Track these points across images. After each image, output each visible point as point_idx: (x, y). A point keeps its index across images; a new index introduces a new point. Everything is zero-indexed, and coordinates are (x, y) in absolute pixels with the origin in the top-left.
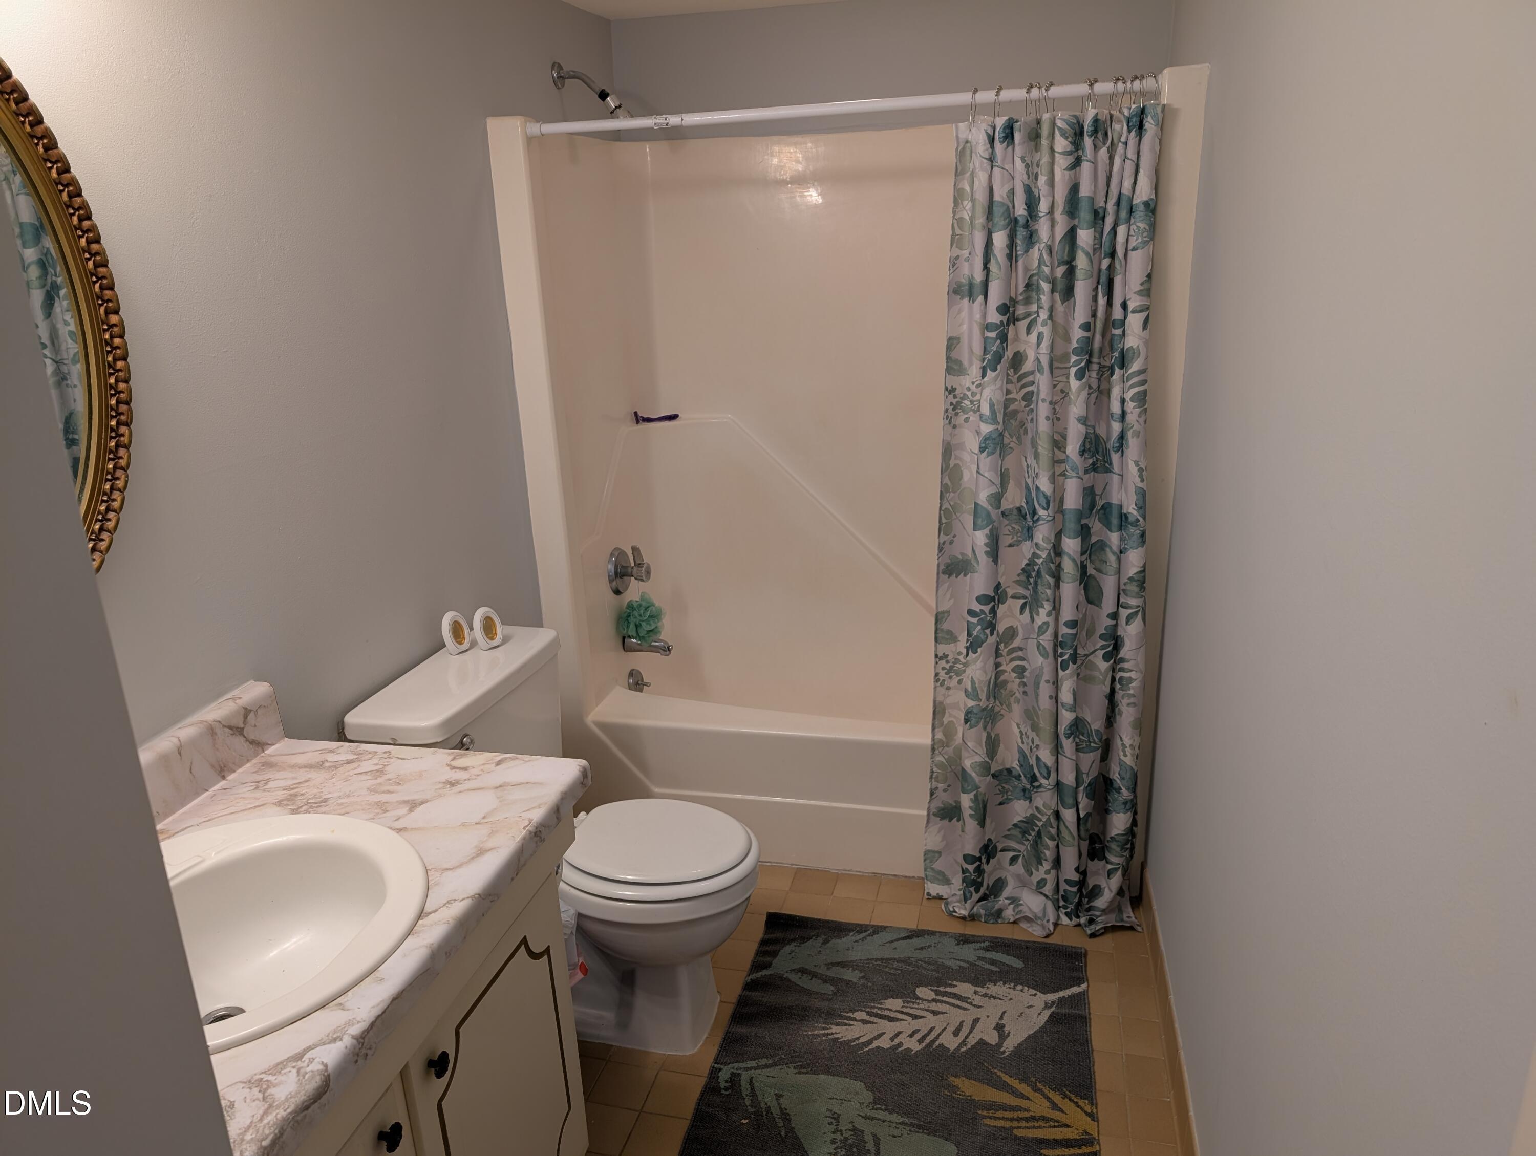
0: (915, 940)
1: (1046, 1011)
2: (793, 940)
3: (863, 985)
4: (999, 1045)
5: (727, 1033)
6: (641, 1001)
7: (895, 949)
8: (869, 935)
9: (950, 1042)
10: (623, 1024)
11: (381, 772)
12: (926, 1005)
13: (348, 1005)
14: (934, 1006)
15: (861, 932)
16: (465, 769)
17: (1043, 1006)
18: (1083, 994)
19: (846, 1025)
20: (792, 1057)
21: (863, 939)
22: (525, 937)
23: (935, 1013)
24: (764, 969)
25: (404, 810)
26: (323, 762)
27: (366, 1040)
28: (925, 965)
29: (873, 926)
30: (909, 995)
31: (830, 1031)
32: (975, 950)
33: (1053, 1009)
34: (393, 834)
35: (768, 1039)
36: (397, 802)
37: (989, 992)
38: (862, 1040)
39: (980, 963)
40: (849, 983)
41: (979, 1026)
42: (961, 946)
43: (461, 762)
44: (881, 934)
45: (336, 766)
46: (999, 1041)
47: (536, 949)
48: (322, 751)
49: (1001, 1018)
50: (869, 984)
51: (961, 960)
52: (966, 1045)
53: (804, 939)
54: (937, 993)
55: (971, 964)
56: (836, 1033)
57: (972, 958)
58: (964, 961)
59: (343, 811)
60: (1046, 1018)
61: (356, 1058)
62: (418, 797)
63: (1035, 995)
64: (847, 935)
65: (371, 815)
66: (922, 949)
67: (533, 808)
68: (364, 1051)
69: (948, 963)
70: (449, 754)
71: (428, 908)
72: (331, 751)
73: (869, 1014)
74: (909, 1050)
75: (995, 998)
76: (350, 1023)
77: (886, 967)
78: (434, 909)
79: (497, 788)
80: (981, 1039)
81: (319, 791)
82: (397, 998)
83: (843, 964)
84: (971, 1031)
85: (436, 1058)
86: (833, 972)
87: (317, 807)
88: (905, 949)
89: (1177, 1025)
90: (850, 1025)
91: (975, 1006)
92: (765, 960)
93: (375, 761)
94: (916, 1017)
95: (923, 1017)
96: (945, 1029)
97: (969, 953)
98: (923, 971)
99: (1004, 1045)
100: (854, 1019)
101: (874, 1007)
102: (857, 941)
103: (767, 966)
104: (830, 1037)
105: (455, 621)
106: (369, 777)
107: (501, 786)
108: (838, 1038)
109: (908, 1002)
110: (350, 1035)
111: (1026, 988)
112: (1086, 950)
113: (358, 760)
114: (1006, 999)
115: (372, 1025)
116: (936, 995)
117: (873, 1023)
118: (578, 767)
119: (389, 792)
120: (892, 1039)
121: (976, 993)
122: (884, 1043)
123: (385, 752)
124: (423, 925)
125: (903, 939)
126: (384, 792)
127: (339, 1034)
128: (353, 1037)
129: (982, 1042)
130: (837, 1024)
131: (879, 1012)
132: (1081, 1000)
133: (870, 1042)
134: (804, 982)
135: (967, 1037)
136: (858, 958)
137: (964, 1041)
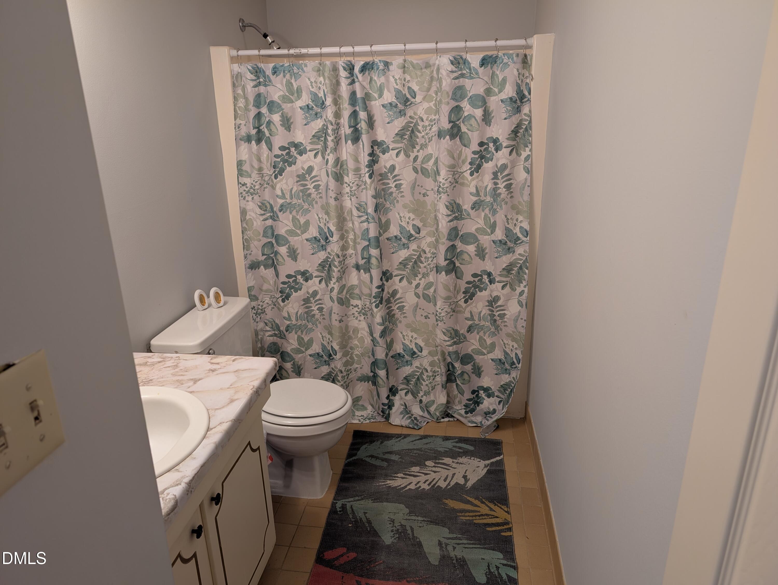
0: (424, 440)
1: (485, 469)
2: (366, 443)
3: (400, 461)
4: (465, 484)
5: (338, 486)
6: (296, 474)
7: (415, 444)
8: (402, 439)
9: (443, 485)
10: (287, 486)
11: (176, 366)
12: (431, 469)
13: (181, 470)
14: (434, 469)
15: (398, 438)
16: (218, 364)
17: (484, 466)
18: (502, 460)
19: (394, 480)
20: (370, 495)
21: (399, 441)
22: (249, 442)
23: (435, 472)
24: (353, 456)
25: (191, 383)
26: (146, 363)
27: (191, 485)
28: (428, 451)
29: (404, 434)
30: (421, 464)
31: (387, 483)
32: (451, 443)
33: (488, 467)
34: (189, 394)
35: (358, 488)
36: (187, 380)
37: (459, 461)
38: (402, 486)
39: (454, 449)
40: (394, 461)
41: (455, 477)
42: (445, 441)
43: (214, 361)
44: (407, 438)
45: (153, 364)
46: (465, 482)
47: (255, 447)
48: (145, 357)
49: (465, 473)
50: (404, 461)
51: (445, 448)
52: (450, 485)
53: (372, 442)
54: (435, 463)
55: (450, 449)
56: (390, 484)
57: (450, 447)
58: (447, 448)
59: (161, 385)
60: (486, 471)
61: (187, 493)
62: (197, 377)
63: (480, 461)
64: (392, 439)
65: (175, 386)
66: (427, 444)
67: (254, 380)
68: (190, 489)
69: (439, 449)
70: (209, 357)
71: (211, 426)
72: (149, 357)
73: (404, 474)
74: (424, 489)
75: (462, 464)
76: (183, 477)
77: (411, 453)
78: (214, 427)
79: (235, 372)
80: (457, 482)
81: (147, 376)
82: (203, 466)
83: (390, 453)
84: (452, 479)
85: (215, 496)
86: (387, 456)
87: (148, 383)
88: (419, 444)
89: (544, 473)
90: (396, 480)
91: (453, 468)
92: (354, 452)
93: (173, 361)
94: (426, 474)
95: (429, 474)
96: (440, 479)
97: (449, 444)
98: (428, 453)
99: (467, 484)
100: (398, 477)
101: (407, 471)
102: (397, 442)
103: (355, 455)
104: (387, 485)
105: (201, 295)
106: (171, 369)
107: (237, 371)
108: (391, 486)
109: (422, 468)
110: (184, 482)
111: (476, 458)
112: (502, 441)
113: (164, 361)
114: (467, 464)
115: (194, 478)
116: (435, 464)
117: (406, 478)
118: (273, 362)
119: (182, 375)
120: (416, 485)
121: (453, 462)
122: (412, 487)
123: (177, 357)
124: (210, 434)
125: (418, 440)
126: (179, 375)
127: (179, 482)
128: (186, 483)
129: (457, 484)
130: (390, 480)
131: (409, 473)
132: (501, 463)
133: (406, 487)
134: (373, 461)
135: (450, 482)
136: (398, 449)
137: (449, 484)
